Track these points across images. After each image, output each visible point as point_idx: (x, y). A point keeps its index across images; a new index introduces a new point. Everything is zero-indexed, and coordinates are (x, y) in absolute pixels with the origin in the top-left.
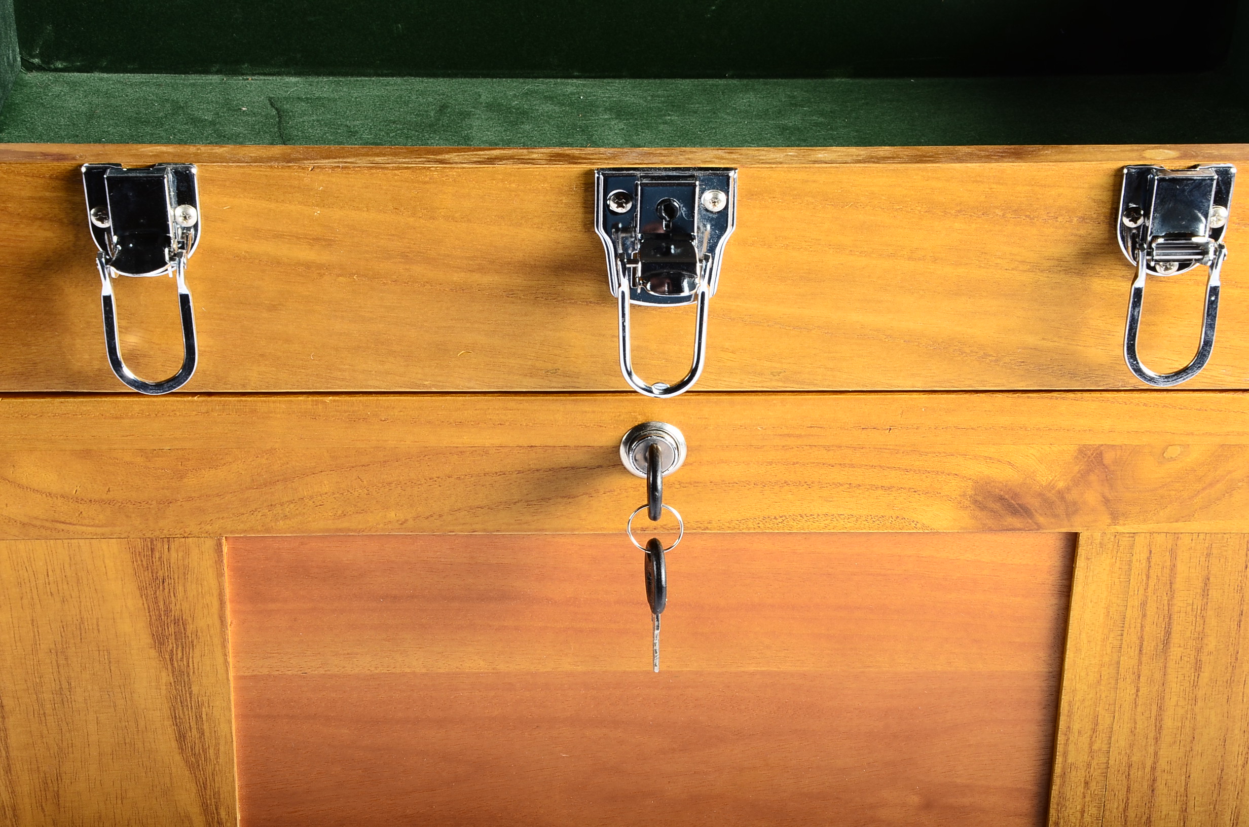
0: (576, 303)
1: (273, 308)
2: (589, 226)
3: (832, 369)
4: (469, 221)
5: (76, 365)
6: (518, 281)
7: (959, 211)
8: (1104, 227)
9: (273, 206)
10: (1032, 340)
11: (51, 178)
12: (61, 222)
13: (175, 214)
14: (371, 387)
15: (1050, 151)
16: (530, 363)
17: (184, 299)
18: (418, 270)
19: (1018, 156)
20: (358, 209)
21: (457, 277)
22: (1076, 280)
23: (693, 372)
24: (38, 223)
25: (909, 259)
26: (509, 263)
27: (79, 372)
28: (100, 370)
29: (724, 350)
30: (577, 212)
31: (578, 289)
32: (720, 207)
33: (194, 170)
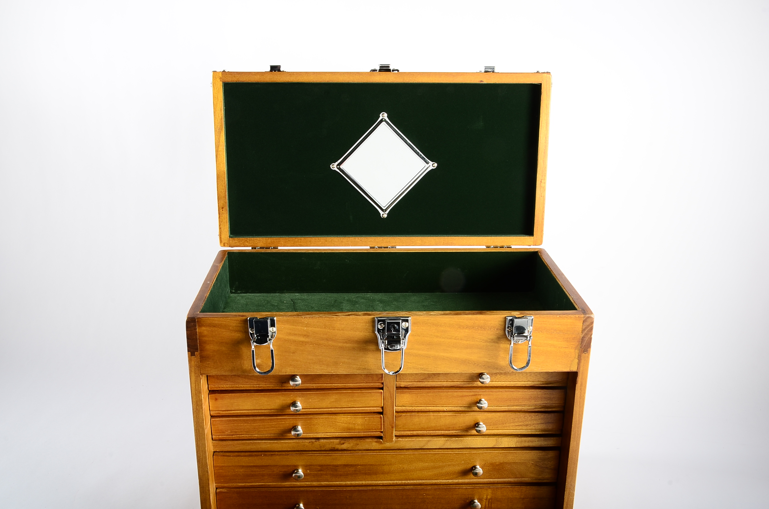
0: (370, 351)
1: (294, 353)
2: (374, 332)
3: (436, 368)
4: (343, 330)
5: (245, 368)
6: (356, 345)
7: (467, 327)
8: (503, 331)
9: (294, 327)
10: (486, 360)
11: (240, 321)
12: (242, 332)
13: (270, 329)
14: (318, 373)
15: (488, 312)
16: (359, 366)
17: (272, 351)
18: (330, 343)
19: (481, 314)
20: (316, 328)
21: (340, 345)
22: (496, 344)
23: (400, 368)
24: (237, 332)
25: (455, 339)
26: (353, 341)
27: (245, 370)
28: (250, 369)
29: (408, 363)
30: (371, 328)
31: (371, 347)
32: (407, 326)
33: (275, 319)
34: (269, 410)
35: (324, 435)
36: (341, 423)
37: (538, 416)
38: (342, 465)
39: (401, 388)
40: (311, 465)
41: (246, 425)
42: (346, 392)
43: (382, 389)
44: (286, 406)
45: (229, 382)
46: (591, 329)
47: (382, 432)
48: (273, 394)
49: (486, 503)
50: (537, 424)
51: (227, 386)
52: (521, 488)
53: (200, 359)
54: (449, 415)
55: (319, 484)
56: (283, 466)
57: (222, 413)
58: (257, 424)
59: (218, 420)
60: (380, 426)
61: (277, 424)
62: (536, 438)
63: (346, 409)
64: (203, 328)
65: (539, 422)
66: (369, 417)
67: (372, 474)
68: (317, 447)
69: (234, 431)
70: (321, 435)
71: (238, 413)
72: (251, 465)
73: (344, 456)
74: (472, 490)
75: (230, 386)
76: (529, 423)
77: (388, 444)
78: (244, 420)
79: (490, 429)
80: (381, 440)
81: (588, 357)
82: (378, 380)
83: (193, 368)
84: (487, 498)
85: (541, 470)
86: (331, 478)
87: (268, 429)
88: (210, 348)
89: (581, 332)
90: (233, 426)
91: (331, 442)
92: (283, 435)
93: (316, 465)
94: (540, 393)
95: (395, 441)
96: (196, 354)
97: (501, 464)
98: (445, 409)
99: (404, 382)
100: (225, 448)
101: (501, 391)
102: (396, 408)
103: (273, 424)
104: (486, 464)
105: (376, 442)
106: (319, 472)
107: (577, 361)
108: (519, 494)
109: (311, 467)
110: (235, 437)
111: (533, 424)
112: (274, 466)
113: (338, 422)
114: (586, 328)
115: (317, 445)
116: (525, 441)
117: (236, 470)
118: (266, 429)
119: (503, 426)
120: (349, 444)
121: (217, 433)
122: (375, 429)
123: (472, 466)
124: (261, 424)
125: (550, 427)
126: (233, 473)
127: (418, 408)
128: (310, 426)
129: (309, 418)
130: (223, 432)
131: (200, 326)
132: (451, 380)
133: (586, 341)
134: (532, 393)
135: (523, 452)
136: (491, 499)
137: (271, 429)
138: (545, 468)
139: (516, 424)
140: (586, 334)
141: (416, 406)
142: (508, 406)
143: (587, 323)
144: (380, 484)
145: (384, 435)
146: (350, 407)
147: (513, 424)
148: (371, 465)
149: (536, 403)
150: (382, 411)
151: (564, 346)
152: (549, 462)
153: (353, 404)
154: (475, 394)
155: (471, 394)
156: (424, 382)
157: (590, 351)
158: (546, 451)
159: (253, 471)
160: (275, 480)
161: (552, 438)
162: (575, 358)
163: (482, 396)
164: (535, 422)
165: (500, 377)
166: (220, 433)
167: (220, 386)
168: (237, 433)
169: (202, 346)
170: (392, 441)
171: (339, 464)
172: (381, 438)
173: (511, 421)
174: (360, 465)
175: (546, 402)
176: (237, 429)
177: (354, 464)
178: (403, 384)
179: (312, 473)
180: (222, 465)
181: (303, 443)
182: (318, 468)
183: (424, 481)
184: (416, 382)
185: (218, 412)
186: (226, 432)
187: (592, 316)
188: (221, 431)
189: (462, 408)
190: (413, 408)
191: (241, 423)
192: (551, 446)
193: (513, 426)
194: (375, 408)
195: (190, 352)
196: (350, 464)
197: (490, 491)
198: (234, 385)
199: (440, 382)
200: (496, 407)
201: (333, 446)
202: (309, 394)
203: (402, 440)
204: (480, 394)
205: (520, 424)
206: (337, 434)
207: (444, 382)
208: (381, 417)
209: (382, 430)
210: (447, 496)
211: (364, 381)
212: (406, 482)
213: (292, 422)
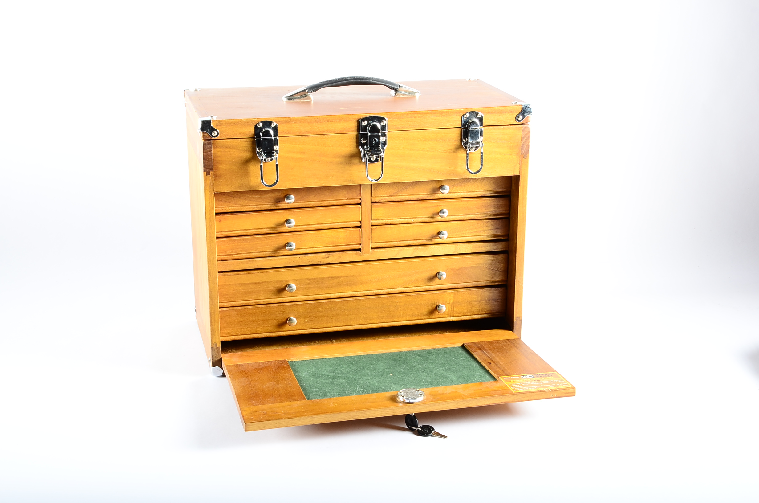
0: (355, 164)
1: (292, 169)
2: (357, 147)
3: (408, 177)
4: (333, 147)
5: (251, 184)
7: (431, 140)
8: (460, 142)
10: (448, 168)
11: (249, 142)
12: (250, 151)
13: (275, 147)
14: (312, 186)
16: (345, 178)
17: (277, 164)
18: (322, 158)
20: (310, 145)
21: (330, 159)
22: (455, 154)
23: (380, 178)
24: (246, 152)
25: (422, 151)
26: (341, 156)
27: (252, 186)
28: (256, 185)
30: (355, 144)
31: (355, 161)
32: (384, 140)
33: (278, 138)
34: (265, 228)
35: (312, 250)
36: (327, 237)
37: (488, 223)
38: (327, 277)
39: (375, 203)
40: (301, 280)
41: (245, 244)
42: (330, 209)
43: (360, 204)
44: (280, 224)
45: (232, 204)
46: (529, 137)
47: (360, 244)
48: (269, 213)
49: (449, 307)
50: (488, 230)
51: (229, 208)
52: (478, 291)
53: (214, 177)
54: (416, 226)
55: (308, 298)
56: (277, 282)
57: (225, 234)
58: (254, 243)
59: (221, 241)
60: (359, 239)
61: (272, 242)
62: (488, 243)
63: (330, 224)
64: (218, 149)
65: (490, 229)
66: (350, 231)
67: (352, 285)
68: (306, 262)
69: (234, 250)
70: (310, 250)
71: (238, 233)
72: (249, 282)
73: (329, 269)
74: (437, 295)
75: (232, 208)
76: (482, 229)
77: (366, 255)
78: (243, 240)
79: (450, 237)
80: (360, 252)
81: (527, 162)
82: (357, 196)
83: (208, 186)
84: (450, 302)
85: (494, 272)
86: (317, 291)
87: (264, 247)
88: (223, 167)
89: (521, 140)
90: (234, 245)
91: (318, 256)
92: (276, 252)
93: (305, 279)
94: (489, 201)
95: (372, 252)
96: (210, 173)
97: (460, 269)
98: (412, 220)
99: (378, 197)
100: (226, 267)
101: (458, 201)
102: (372, 221)
103: (269, 242)
104: (448, 269)
105: (356, 254)
106: (308, 286)
107: (518, 166)
108: (477, 297)
109: (301, 281)
110: (235, 256)
111: (485, 230)
112: (269, 282)
113: (324, 237)
114: (525, 136)
115: (306, 260)
116: (479, 247)
117: (236, 288)
118: (263, 247)
119: (461, 233)
120: (333, 257)
121: (220, 253)
122: (355, 242)
123: (436, 272)
124: (258, 242)
125: (499, 232)
126: (233, 291)
127: (390, 220)
128: (300, 241)
129: (299, 234)
130: (226, 252)
131: (214, 148)
132: (417, 193)
133: (525, 148)
134: (483, 202)
135: (478, 257)
136: (453, 303)
137: (267, 246)
138: (496, 270)
139: (471, 231)
140: (525, 142)
141: (389, 218)
142: (464, 215)
143: (525, 133)
144: (359, 294)
145: (362, 247)
146: (333, 223)
147: (469, 231)
148: (352, 276)
149: (486, 210)
150: (360, 225)
151: (508, 153)
152: (500, 265)
153: (336, 219)
154: (437, 205)
155: (434, 205)
156: (395, 196)
157: (528, 156)
158: (497, 255)
159: (250, 289)
160: (269, 296)
161: (501, 243)
162: (517, 163)
163: (442, 206)
164: (487, 228)
165: (456, 188)
166: (223, 253)
167: (223, 208)
168: (237, 252)
169: (216, 166)
170: (368, 253)
171: (324, 277)
172: (359, 250)
173: (467, 229)
174: (343, 277)
175: (495, 210)
176: (237, 249)
177: (337, 276)
178: (377, 200)
179: (301, 287)
180: (224, 284)
181: (294, 259)
182: (307, 281)
183: (396, 290)
184: (388, 196)
185: (221, 233)
186: (228, 252)
187: (528, 126)
188: (223, 251)
189: (427, 218)
190: (386, 221)
191: (241, 243)
192: (500, 250)
193: (468, 233)
194: (354, 222)
195: (205, 172)
196: (334, 276)
197: (452, 295)
198: (236, 206)
199: (408, 195)
200: (454, 217)
201: (320, 261)
202: (299, 211)
203: (378, 251)
204: (441, 205)
205: (475, 230)
206: (323, 248)
207: (411, 195)
208: (360, 230)
209: (360, 242)
210: (416, 303)
211: (345, 198)
212: (382, 291)
213: (285, 239)
